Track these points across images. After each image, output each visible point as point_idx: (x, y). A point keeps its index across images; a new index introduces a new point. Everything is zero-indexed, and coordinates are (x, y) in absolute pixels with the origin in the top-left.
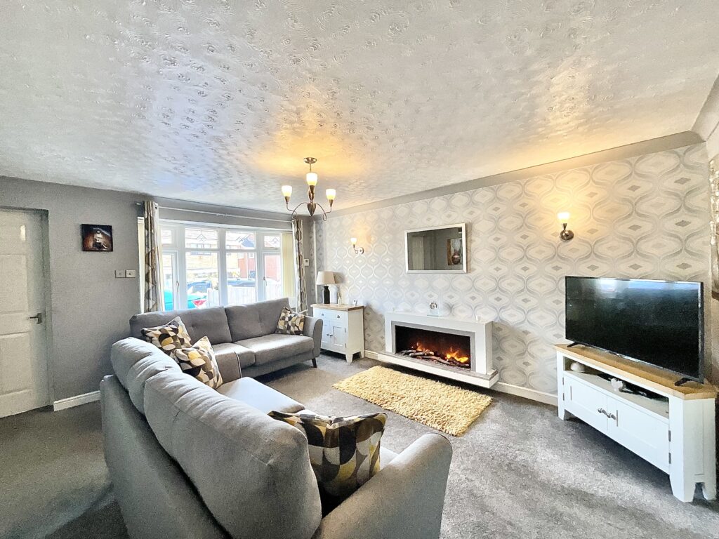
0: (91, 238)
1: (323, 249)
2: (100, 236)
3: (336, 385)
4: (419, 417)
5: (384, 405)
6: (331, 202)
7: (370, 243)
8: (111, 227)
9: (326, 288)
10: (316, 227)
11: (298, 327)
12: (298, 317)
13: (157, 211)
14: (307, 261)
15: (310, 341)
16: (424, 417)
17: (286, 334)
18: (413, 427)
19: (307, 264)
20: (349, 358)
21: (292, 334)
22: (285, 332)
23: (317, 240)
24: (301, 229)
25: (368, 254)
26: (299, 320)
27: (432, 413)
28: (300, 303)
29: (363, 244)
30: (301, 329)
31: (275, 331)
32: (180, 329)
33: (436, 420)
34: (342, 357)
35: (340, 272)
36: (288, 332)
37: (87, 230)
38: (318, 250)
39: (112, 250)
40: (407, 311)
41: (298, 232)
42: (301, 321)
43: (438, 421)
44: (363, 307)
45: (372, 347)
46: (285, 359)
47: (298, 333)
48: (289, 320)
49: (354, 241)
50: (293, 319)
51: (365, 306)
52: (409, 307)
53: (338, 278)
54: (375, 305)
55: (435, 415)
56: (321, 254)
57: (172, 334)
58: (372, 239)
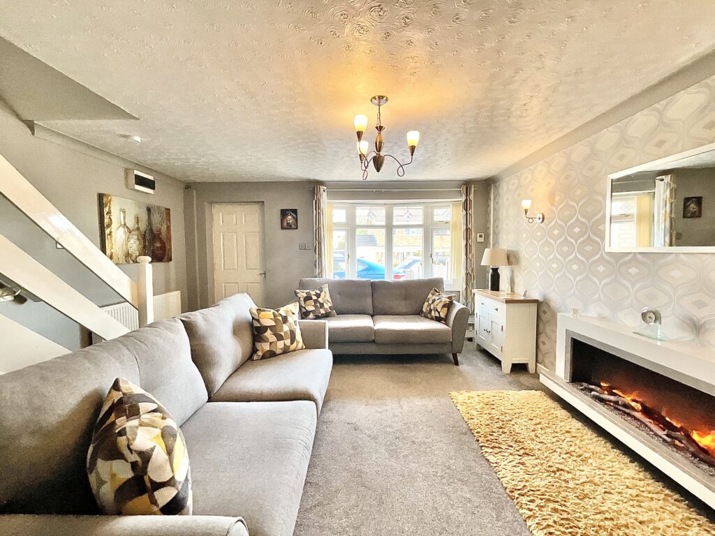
0: (285, 220)
1: (499, 219)
2: (290, 217)
3: (454, 393)
4: (524, 500)
5: (487, 450)
6: (413, 149)
7: (552, 205)
8: (296, 210)
9: (495, 271)
10: (494, 193)
11: (439, 313)
12: (441, 301)
13: (325, 194)
14: (481, 236)
15: (448, 331)
16: (532, 506)
17: (427, 317)
18: (499, 510)
19: (482, 240)
20: (507, 367)
21: (432, 319)
22: (427, 316)
23: (494, 209)
24: (472, 197)
25: (550, 223)
26: (442, 304)
27: (555, 510)
28: (465, 287)
29: (543, 207)
30: (443, 315)
31: (419, 313)
32: (322, 294)
33: (548, 526)
34: (498, 362)
35: (514, 249)
36: (429, 316)
37: (284, 213)
38: (494, 222)
39: (297, 228)
40: (603, 318)
41: (466, 200)
42: (444, 306)
43: (552, 530)
44: (536, 301)
45: (547, 361)
46: (410, 344)
47: (439, 319)
48: (432, 303)
49: (526, 204)
50: (436, 303)
51: (540, 299)
52: (607, 313)
53: (511, 258)
54: (555, 299)
55: (556, 517)
56: (497, 227)
57: (314, 298)
58: (557, 198)
